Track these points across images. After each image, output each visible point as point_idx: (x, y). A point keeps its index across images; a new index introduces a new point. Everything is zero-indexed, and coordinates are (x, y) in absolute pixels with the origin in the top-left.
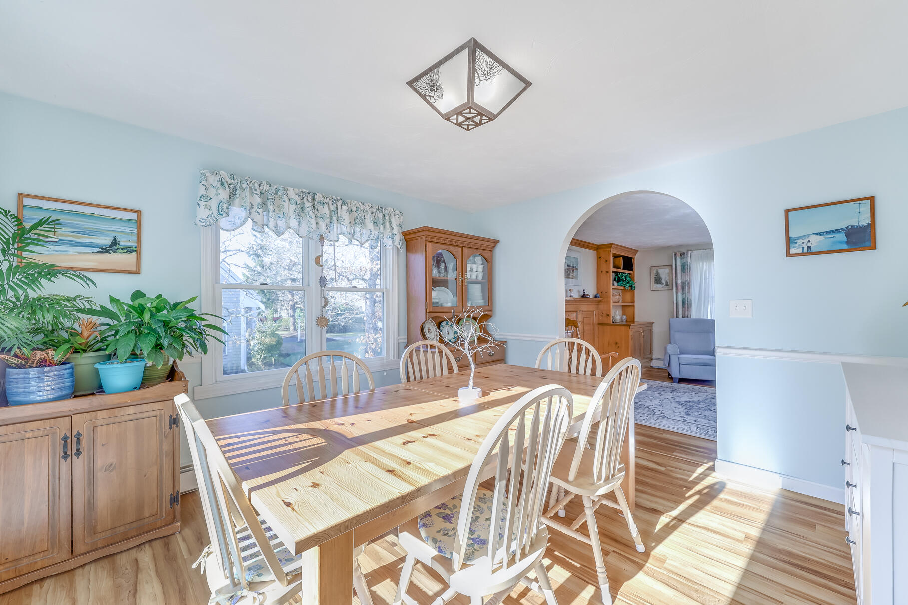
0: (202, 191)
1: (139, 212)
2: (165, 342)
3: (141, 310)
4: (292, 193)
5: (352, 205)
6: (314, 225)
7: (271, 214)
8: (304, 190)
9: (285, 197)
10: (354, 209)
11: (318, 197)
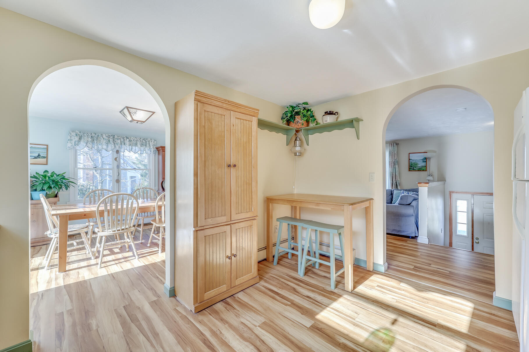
0: (69, 138)
1: (47, 146)
2: (52, 186)
3: (45, 176)
4: (104, 136)
5: (131, 139)
6: (113, 147)
7: (96, 144)
8: (110, 135)
9: (102, 138)
10: (132, 140)
11: (116, 137)
